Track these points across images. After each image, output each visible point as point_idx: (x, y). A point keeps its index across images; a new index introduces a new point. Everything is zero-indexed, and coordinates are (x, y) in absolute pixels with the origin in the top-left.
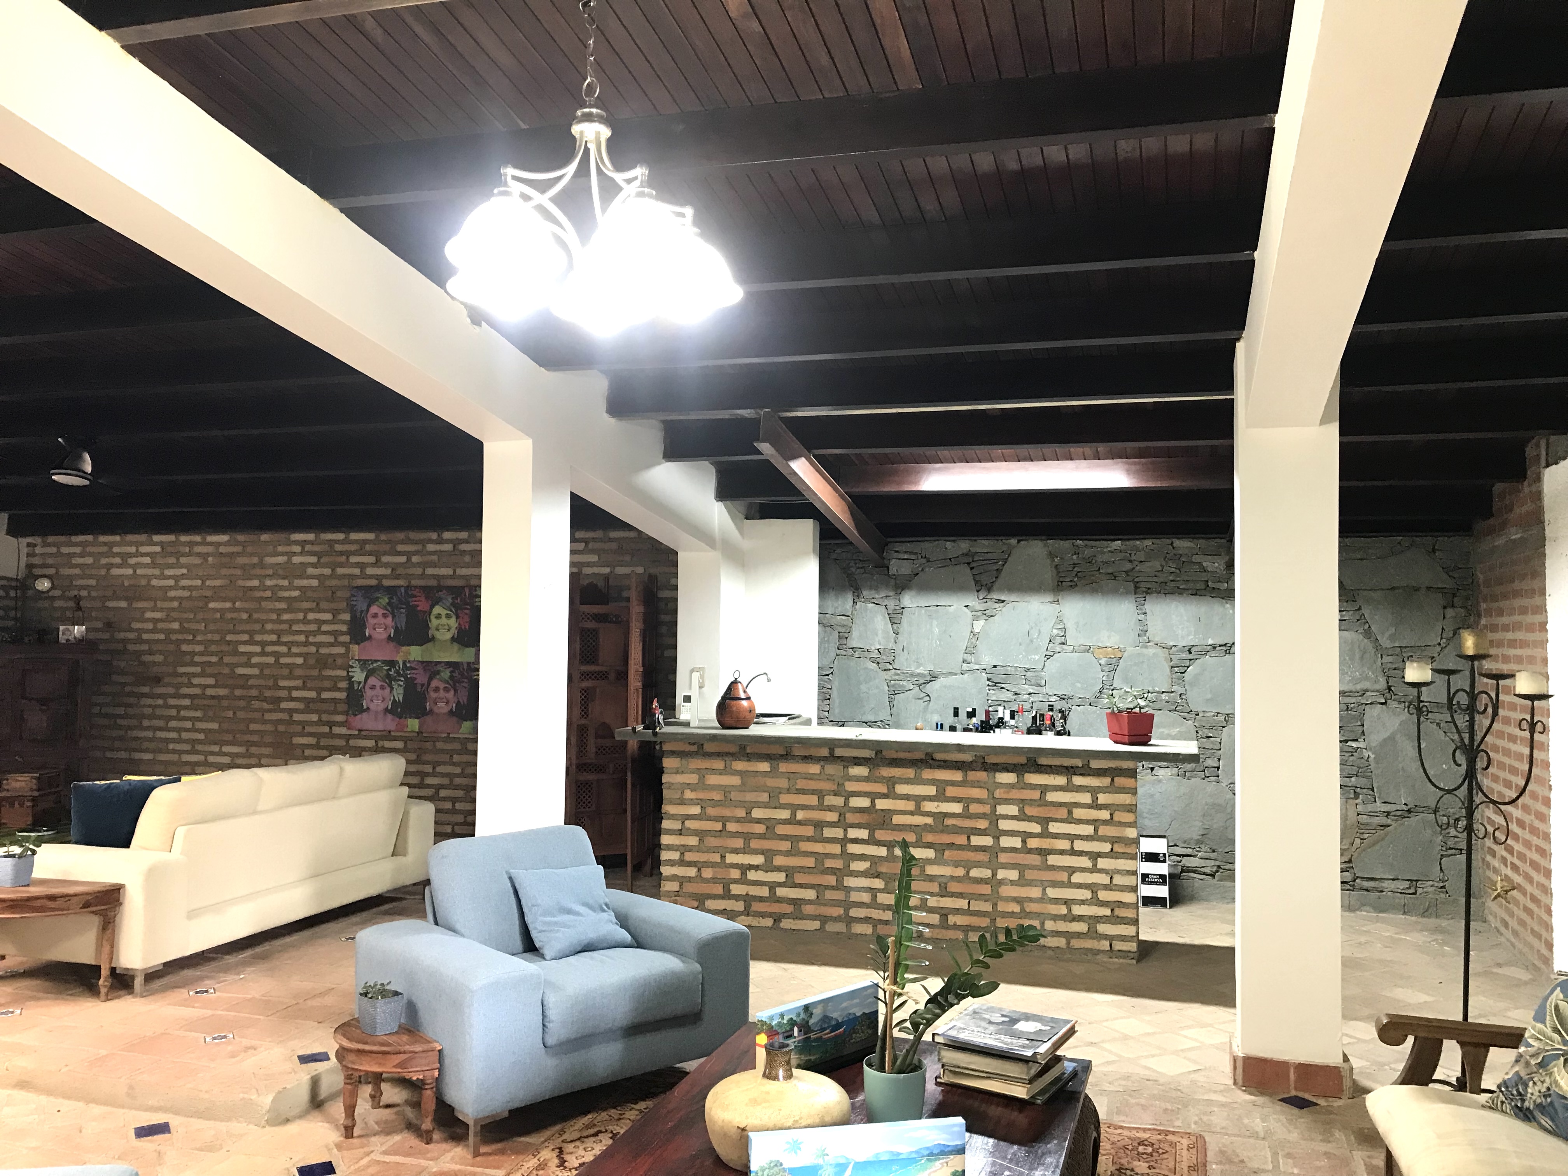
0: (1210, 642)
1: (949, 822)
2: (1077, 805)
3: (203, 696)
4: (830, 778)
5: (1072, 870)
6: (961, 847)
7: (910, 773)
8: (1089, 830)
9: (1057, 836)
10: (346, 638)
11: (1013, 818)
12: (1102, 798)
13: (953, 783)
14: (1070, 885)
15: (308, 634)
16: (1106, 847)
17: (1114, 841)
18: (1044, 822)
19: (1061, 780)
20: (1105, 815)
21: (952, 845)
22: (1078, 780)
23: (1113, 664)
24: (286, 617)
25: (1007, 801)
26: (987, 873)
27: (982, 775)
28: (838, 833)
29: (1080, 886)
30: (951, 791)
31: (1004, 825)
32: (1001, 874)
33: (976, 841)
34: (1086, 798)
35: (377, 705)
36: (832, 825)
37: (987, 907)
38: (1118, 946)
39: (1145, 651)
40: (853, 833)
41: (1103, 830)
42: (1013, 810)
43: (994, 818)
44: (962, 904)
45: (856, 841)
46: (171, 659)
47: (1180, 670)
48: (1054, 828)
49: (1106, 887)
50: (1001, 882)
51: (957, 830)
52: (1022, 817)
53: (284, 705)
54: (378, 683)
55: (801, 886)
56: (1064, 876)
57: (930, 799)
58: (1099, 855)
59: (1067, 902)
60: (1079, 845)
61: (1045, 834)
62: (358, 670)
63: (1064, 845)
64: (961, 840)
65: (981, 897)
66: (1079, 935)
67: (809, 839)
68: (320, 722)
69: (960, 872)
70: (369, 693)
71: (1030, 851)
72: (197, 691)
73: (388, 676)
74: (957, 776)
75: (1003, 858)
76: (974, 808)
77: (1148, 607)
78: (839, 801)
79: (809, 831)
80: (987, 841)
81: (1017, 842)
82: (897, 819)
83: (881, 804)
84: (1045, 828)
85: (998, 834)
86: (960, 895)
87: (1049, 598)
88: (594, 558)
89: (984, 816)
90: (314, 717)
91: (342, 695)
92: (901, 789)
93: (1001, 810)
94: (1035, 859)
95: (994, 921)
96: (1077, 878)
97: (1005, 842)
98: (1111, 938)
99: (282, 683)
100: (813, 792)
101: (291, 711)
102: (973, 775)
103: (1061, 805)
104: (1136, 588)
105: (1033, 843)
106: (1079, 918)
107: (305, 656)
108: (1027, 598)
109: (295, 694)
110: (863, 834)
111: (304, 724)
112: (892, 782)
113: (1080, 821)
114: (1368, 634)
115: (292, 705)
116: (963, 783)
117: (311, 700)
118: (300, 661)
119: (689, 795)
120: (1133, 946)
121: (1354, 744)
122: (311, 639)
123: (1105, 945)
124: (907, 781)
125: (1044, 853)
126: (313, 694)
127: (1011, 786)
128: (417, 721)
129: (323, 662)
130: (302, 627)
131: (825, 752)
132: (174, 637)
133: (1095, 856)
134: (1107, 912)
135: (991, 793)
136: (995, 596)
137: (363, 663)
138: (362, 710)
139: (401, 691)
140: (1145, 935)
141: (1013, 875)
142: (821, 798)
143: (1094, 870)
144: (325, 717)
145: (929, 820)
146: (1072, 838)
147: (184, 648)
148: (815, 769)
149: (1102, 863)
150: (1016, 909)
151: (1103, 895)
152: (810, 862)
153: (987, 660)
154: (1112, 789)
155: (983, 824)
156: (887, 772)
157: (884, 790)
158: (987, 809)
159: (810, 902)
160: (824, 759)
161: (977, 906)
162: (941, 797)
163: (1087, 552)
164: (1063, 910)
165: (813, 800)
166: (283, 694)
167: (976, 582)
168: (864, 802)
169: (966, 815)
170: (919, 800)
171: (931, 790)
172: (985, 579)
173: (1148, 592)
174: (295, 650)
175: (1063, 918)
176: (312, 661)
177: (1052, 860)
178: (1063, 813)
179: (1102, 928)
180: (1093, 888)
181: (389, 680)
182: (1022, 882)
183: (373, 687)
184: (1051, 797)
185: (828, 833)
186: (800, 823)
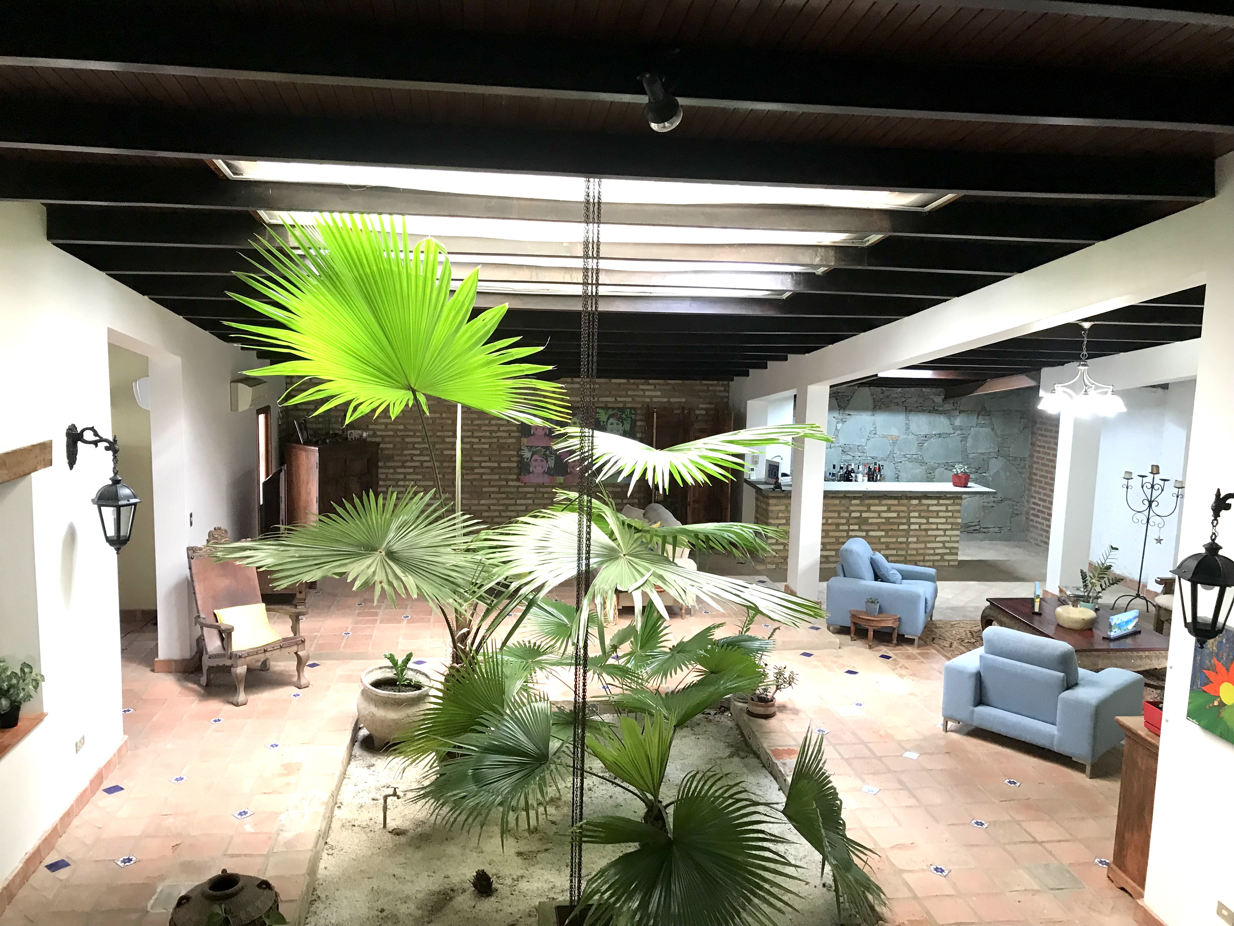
0: (934, 433)
1: (891, 520)
2: (941, 511)
3: (422, 467)
4: (843, 505)
5: (936, 536)
6: (895, 530)
7: (876, 501)
8: (944, 520)
9: (932, 523)
10: (516, 434)
11: (916, 517)
12: (950, 508)
13: (893, 505)
14: (935, 542)
15: (491, 432)
16: (949, 527)
17: (952, 524)
18: (927, 518)
19: (935, 502)
20: (950, 514)
21: (892, 530)
22: (941, 502)
23: (894, 443)
24: (476, 422)
25: (914, 511)
26: (904, 540)
27: (905, 501)
28: (846, 527)
29: (939, 542)
30: (893, 508)
31: (912, 520)
32: (910, 540)
33: (901, 527)
34: (944, 508)
35: (539, 470)
36: (844, 524)
37: (903, 553)
38: (951, 563)
39: (908, 437)
40: (852, 527)
41: (949, 520)
42: (916, 514)
43: (909, 518)
44: (894, 552)
45: (853, 530)
46: (398, 446)
47: (921, 444)
48: (931, 520)
49: (948, 542)
50: (910, 543)
51: (894, 524)
52: (920, 517)
53: (476, 471)
54: (539, 458)
55: (829, 550)
56: (933, 539)
57: (884, 512)
58: (947, 530)
59: (934, 549)
60: (940, 526)
61: (928, 523)
62: (526, 451)
63: (934, 527)
64: (895, 527)
65: (902, 549)
66: (937, 561)
67: (833, 531)
68: (500, 479)
69: (894, 540)
70: (533, 463)
71: (922, 530)
72: (417, 464)
73: (545, 454)
74: (896, 502)
75: (911, 533)
76: (902, 514)
77: (910, 417)
78: (847, 515)
79: (833, 527)
80: (906, 527)
81: (917, 527)
82: (870, 521)
83: (864, 515)
84: (928, 521)
85: (909, 524)
86: (894, 549)
87: (870, 413)
88: (659, 393)
89: (905, 517)
90: (497, 477)
91: (515, 465)
92: (872, 508)
93: (912, 514)
94: (924, 533)
95: (906, 558)
96: (938, 539)
97: (912, 527)
98: (949, 561)
99: (475, 459)
100: (835, 511)
101: (482, 474)
102: (902, 501)
103: (934, 511)
104: (906, 409)
105: (923, 527)
106: (938, 554)
107: (490, 444)
108: (861, 413)
109: (483, 464)
110: (856, 527)
111: (490, 481)
112: (869, 506)
113: (941, 517)
114: (993, 429)
115: (482, 471)
116: (899, 505)
117: (495, 468)
118: (487, 446)
119: (780, 515)
120: (956, 563)
121: (984, 474)
122: (494, 434)
123: (946, 564)
124: (875, 505)
125: (926, 530)
126: (496, 465)
127: (916, 505)
128: (562, 478)
129: (501, 447)
130: (488, 428)
131: (842, 495)
132: (399, 433)
133: (945, 530)
134: (948, 551)
135: (908, 508)
136: (847, 412)
137: (530, 448)
138: (529, 473)
139: (553, 462)
140: (960, 558)
141: (915, 539)
142: (839, 514)
143: (945, 535)
144: (503, 477)
145: (883, 520)
146: (937, 524)
147: (407, 440)
148: (837, 502)
149: (948, 533)
150: (915, 552)
151: (947, 545)
152: (833, 540)
153: (842, 442)
154: (953, 504)
155: (904, 521)
156: (867, 502)
157: (866, 509)
158: (906, 515)
159: (833, 556)
160: (842, 497)
161: (900, 553)
162: (889, 511)
163: (887, 393)
164: (932, 551)
165: (836, 515)
166: (476, 465)
167: (839, 406)
168: (858, 515)
169: (898, 517)
170: (879, 512)
171: (885, 508)
172: (842, 405)
173: (911, 411)
174: (483, 440)
175: (932, 555)
176: (495, 446)
177: (930, 533)
178: (935, 514)
179: (946, 557)
180: (943, 542)
181: (546, 457)
182: (918, 542)
183: (536, 460)
184: (931, 508)
185: (841, 528)
186: (829, 524)
